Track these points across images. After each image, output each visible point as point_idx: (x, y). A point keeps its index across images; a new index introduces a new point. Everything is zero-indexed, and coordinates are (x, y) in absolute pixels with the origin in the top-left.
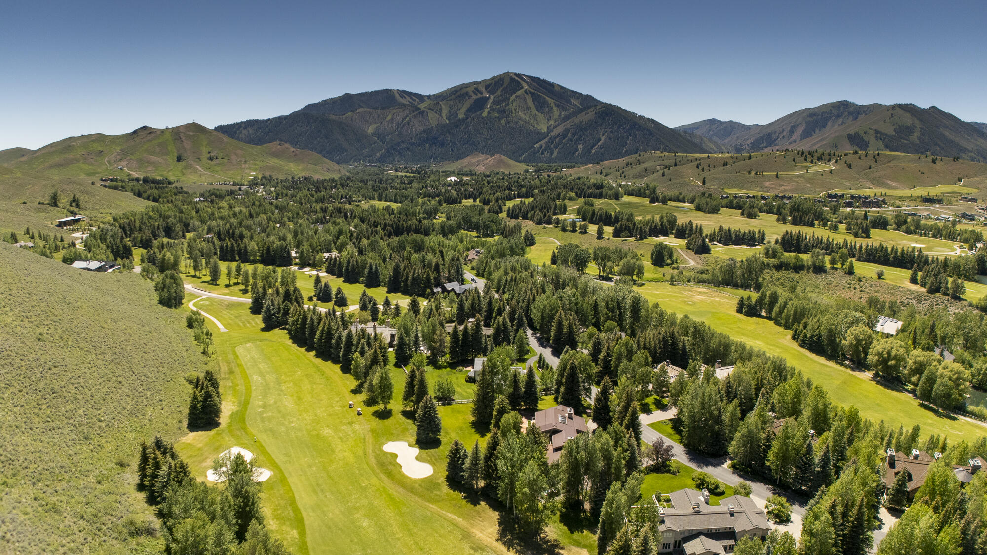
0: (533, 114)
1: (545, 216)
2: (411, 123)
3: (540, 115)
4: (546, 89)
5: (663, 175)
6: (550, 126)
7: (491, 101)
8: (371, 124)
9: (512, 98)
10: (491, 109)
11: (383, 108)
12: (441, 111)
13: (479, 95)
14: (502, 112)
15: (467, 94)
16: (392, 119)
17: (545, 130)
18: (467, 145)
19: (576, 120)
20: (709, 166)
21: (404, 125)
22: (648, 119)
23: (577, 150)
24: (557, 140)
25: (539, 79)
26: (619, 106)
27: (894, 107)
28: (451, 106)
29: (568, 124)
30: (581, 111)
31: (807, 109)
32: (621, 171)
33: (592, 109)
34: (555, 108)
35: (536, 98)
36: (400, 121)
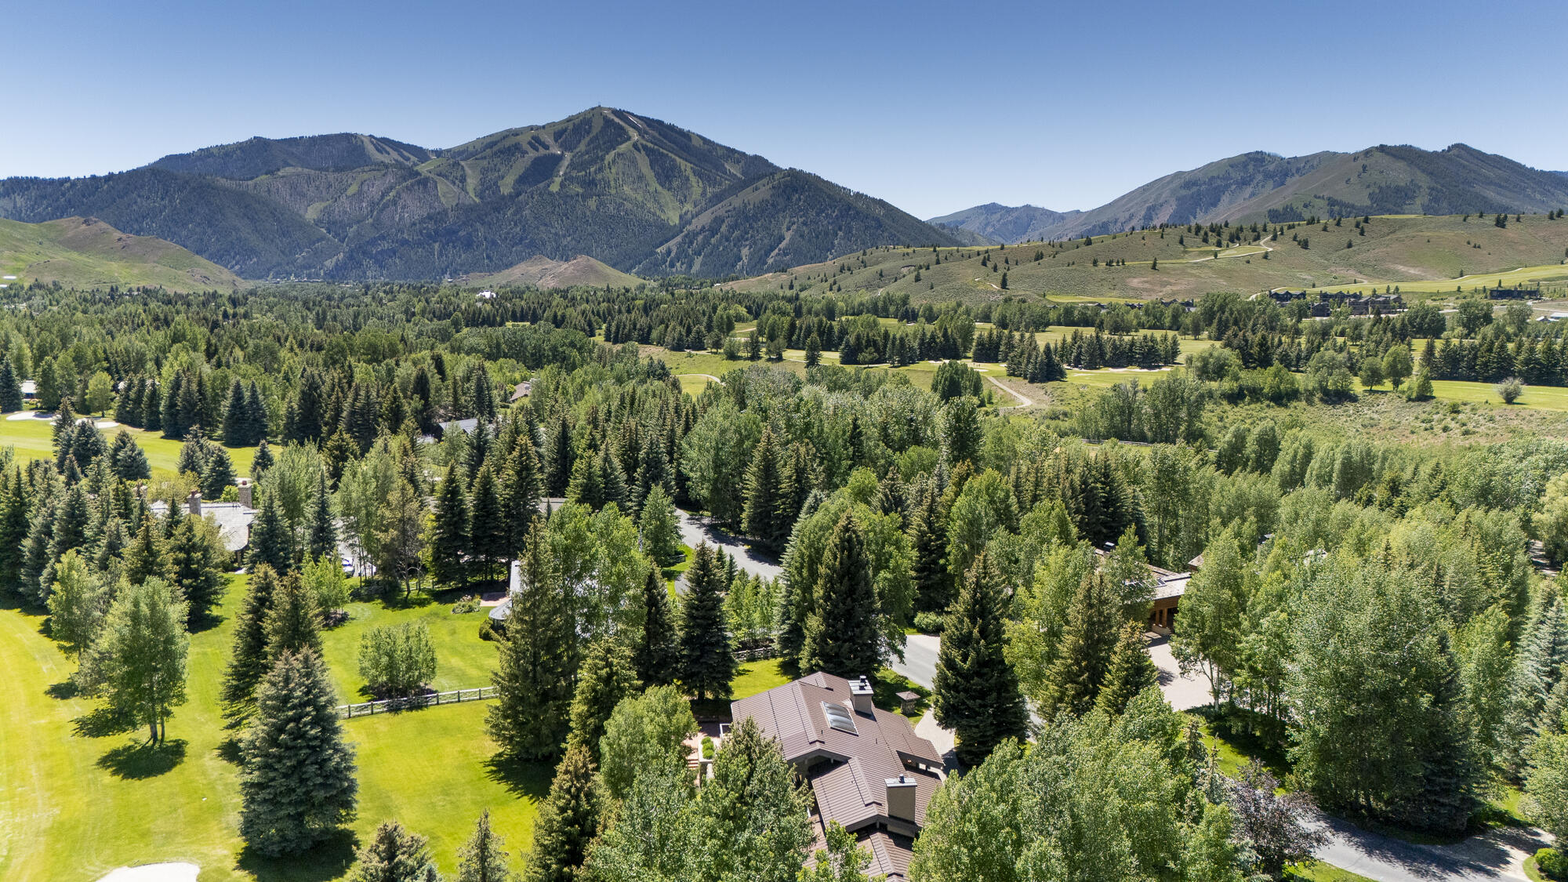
0: (652, 189)
1: (689, 332)
2: (401, 203)
3: (665, 192)
4: (674, 142)
5: (918, 279)
6: (686, 214)
7: (566, 162)
8: (311, 201)
9: (609, 157)
10: (568, 178)
11: (338, 169)
12: (463, 179)
13: (542, 152)
14: (590, 183)
15: (517, 147)
16: (360, 192)
17: (675, 220)
18: (519, 248)
19: (736, 201)
20: (1007, 262)
21: (386, 206)
22: (874, 200)
23: (740, 259)
24: (700, 238)
25: (660, 123)
26: (818, 174)
27: (1367, 153)
28: (484, 171)
29: (720, 209)
30: (743, 185)
31: (1179, 174)
32: (831, 281)
33: (765, 181)
34: (693, 179)
35: (655, 158)
36: (377, 197)
